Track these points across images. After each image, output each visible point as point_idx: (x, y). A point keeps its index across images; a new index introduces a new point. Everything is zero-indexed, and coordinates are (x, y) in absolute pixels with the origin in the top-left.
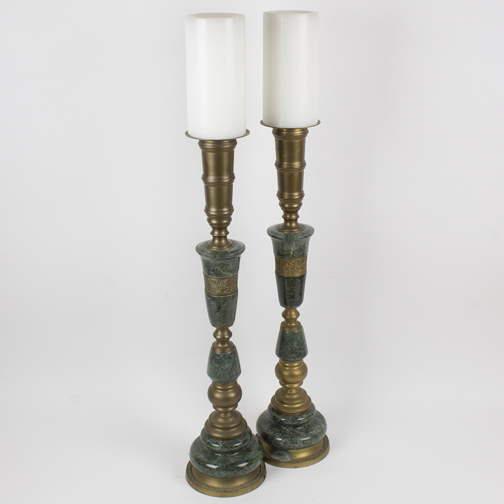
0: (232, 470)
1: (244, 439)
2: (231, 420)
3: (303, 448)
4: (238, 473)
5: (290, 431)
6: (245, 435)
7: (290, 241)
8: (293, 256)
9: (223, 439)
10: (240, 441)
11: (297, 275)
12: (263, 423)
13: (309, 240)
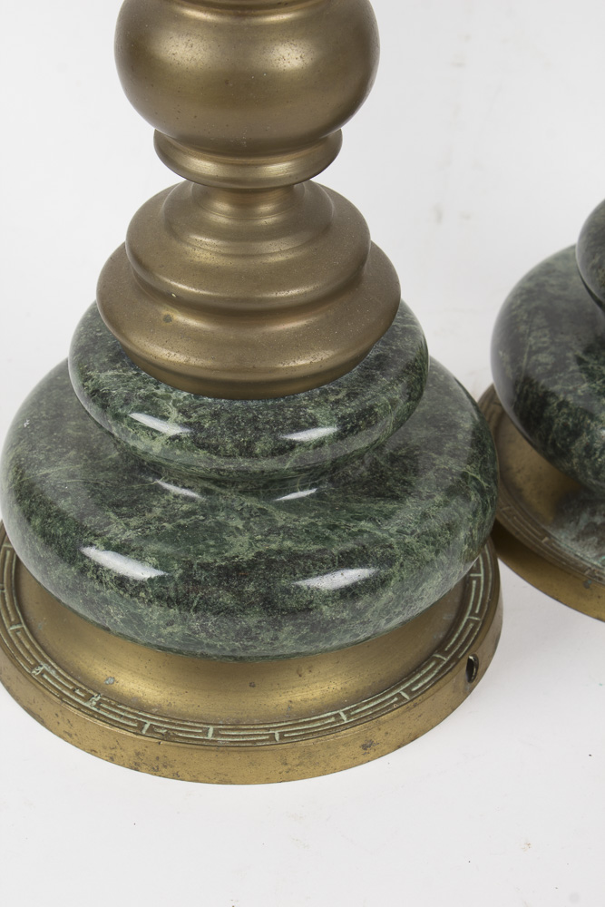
0: (227, 612)
1: (349, 409)
2: (278, 252)
4: (266, 636)
6: (369, 379)
9: (201, 385)
10: (319, 413)
12: (539, 320)
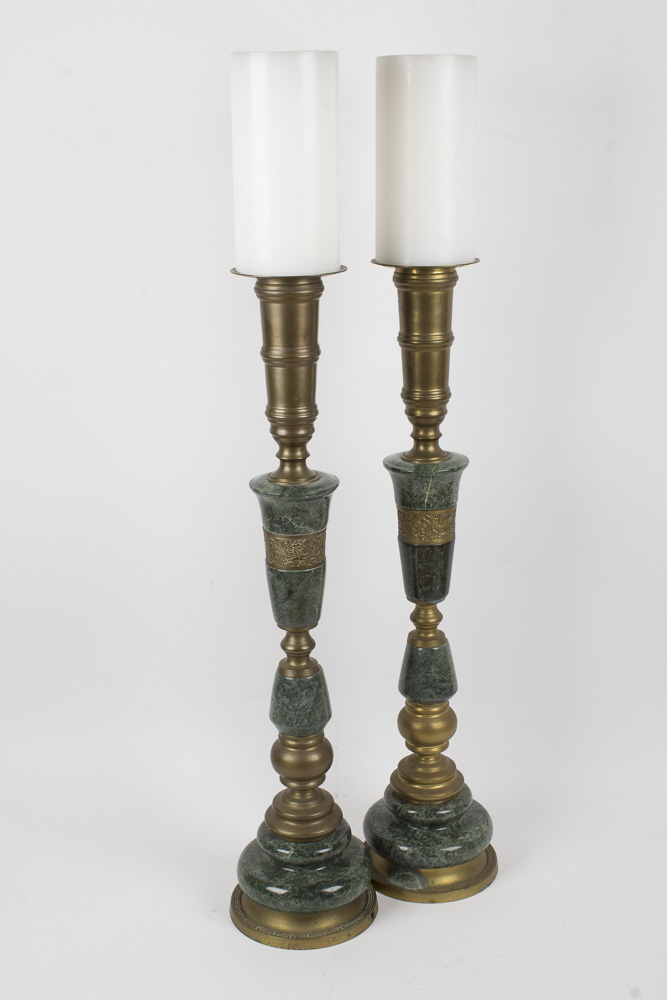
0: (311, 899)
1: (335, 843)
2: (312, 805)
3: (447, 866)
4: (321, 904)
5: (424, 834)
6: (338, 835)
7: (422, 477)
8: (428, 505)
9: (297, 840)
10: (328, 844)
11: (438, 541)
13: (459, 477)
